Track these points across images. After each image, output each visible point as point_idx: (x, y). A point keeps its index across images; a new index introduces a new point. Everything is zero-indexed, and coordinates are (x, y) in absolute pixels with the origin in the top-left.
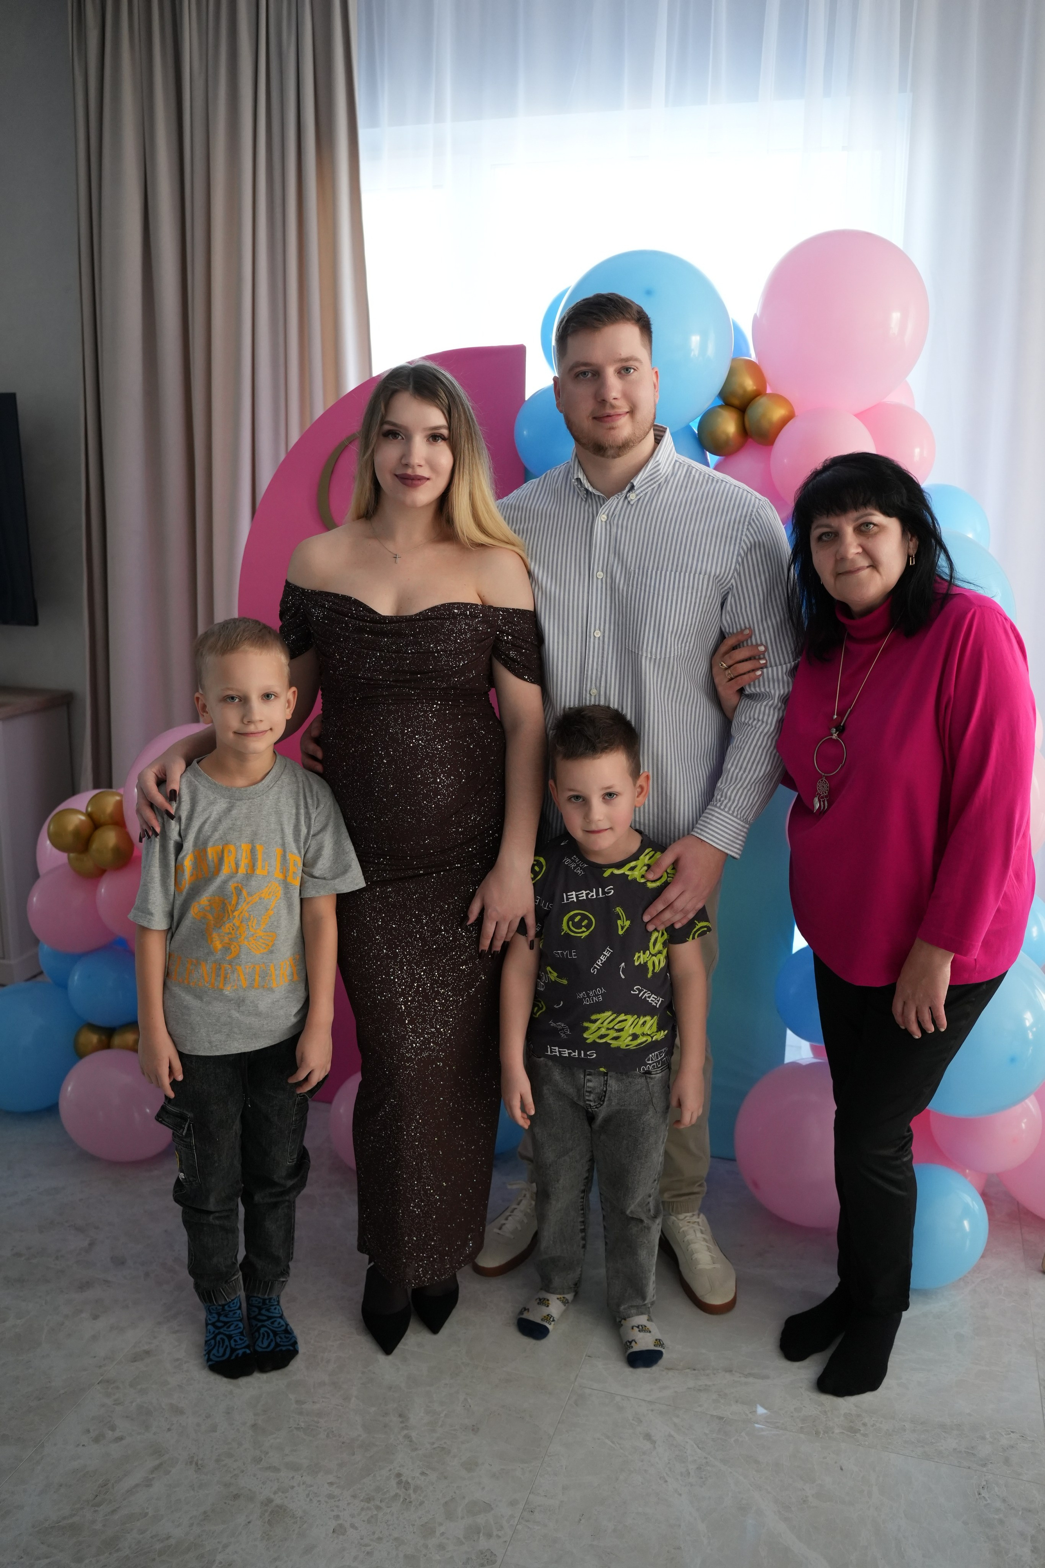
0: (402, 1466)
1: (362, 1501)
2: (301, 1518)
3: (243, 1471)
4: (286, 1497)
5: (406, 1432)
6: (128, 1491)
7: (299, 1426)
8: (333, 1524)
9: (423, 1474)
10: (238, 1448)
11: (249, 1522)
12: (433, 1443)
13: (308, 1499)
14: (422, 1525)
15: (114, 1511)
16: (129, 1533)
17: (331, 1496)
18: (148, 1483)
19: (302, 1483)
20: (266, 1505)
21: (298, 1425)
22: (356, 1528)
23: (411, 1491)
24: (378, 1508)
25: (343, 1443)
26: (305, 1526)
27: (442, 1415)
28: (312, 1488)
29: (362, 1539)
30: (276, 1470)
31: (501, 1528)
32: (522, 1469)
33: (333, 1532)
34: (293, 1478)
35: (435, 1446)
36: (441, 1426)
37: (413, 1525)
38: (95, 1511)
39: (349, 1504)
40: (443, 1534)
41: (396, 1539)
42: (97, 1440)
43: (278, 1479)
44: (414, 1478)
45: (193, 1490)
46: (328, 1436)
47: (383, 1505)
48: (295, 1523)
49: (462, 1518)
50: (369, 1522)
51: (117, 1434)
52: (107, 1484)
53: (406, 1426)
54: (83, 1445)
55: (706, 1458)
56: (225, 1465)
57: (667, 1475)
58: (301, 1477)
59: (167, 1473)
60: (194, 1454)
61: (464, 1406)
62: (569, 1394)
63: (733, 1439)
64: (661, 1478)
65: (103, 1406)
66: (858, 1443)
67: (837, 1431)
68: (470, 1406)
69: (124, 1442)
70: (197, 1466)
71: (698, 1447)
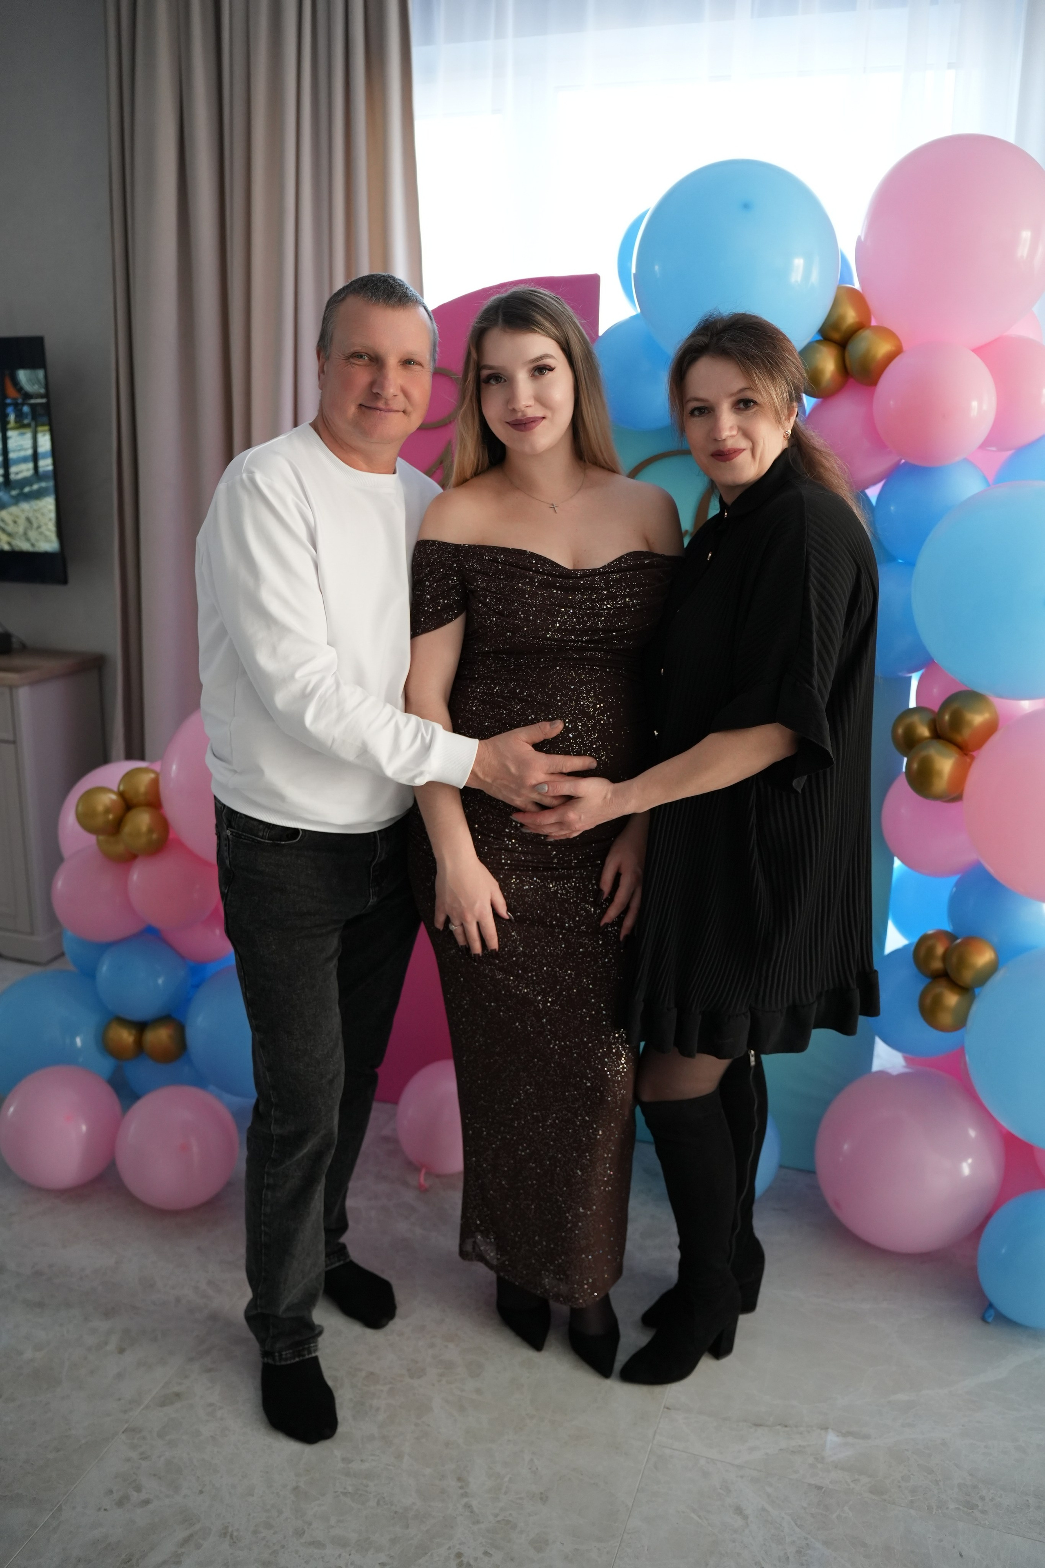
0: (462, 1543)
3: (283, 1547)
5: (465, 1500)
7: (345, 1491)
9: (486, 1553)
10: (278, 1516)
12: (496, 1515)
18: (177, 1559)
19: (349, 1563)
21: (345, 1488)
25: (396, 1512)
27: (506, 1479)
30: (319, 1545)
32: (599, 1549)
34: (340, 1556)
35: (499, 1518)
36: (506, 1493)
42: (120, 1503)
43: (323, 1558)
44: (476, 1559)
46: (378, 1503)
51: (143, 1496)
52: (131, 1559)
53: (466, 1493)
54: (105, 1510)
55: (806, 1539)
56: (264, 1538)
57: (764, 1559)
58: (350, 1555)
59: (198, 1546)
60: (229, 1523)
61: (530, 1469)
62: (647, 1456)
63: (834, 1516)
64: (756, 1564)
65: (128, 1460)
66: (977, 1523)
67: (952, 1506)
68: (537, 1469)
69: (151, 1507)
70: (233, 1539)
71: (796, 1524)
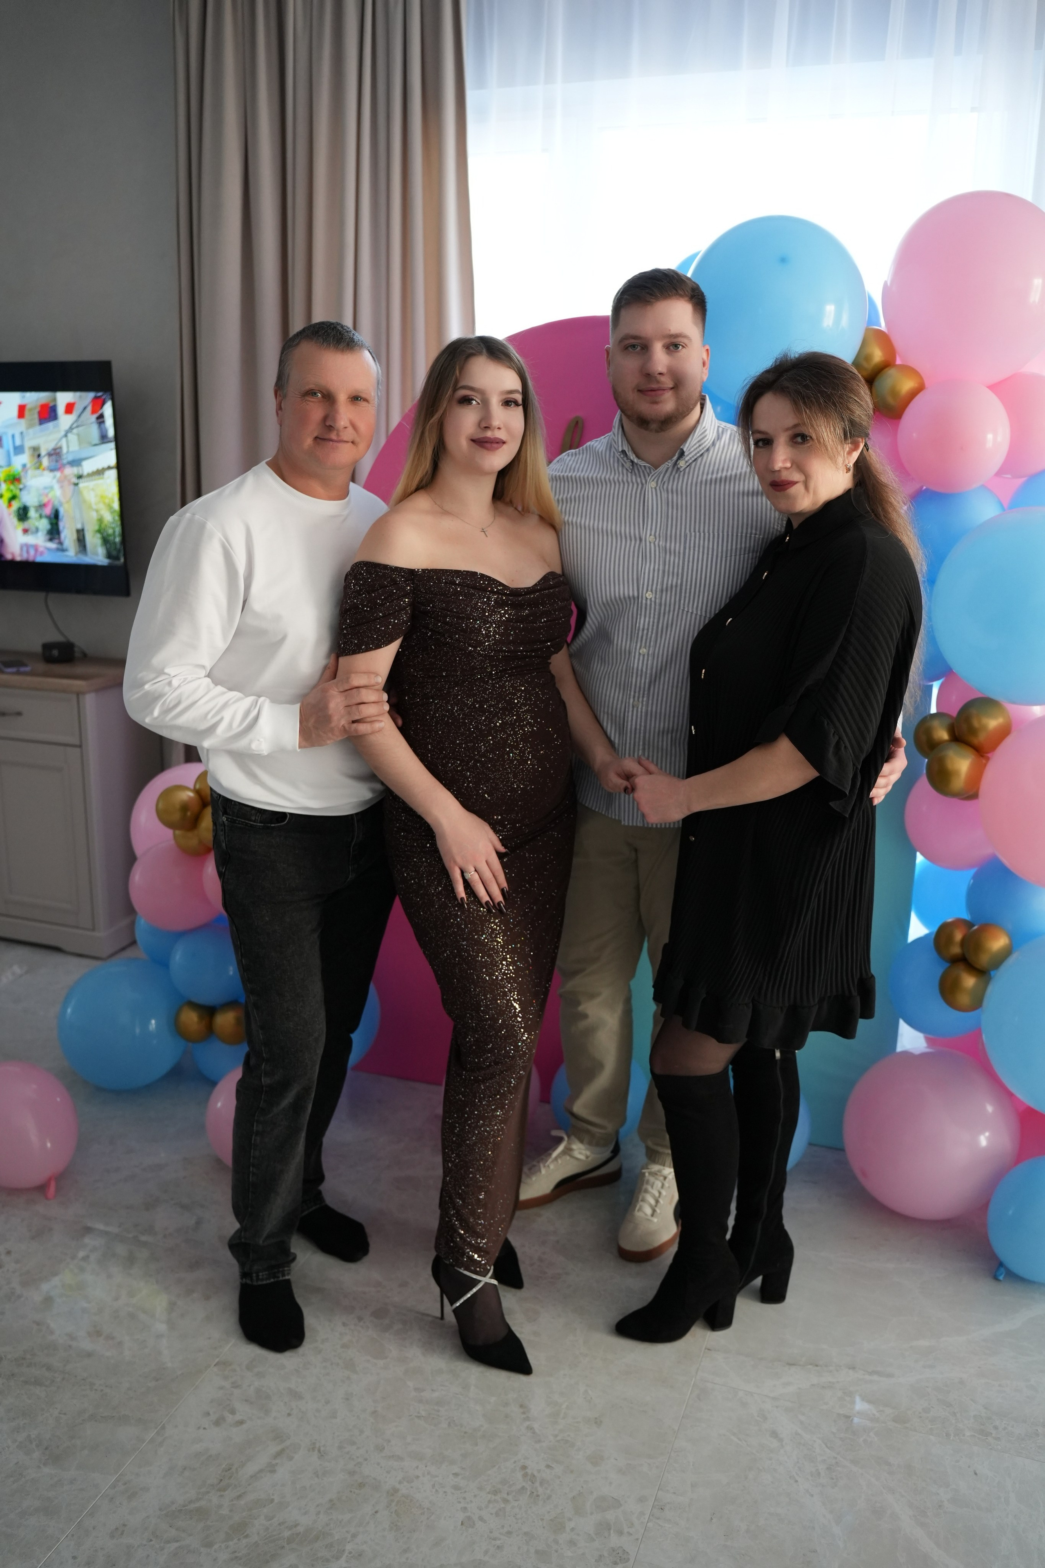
0: (527, 1458)
1: (489, 1493)
2: (428, 1509)
3: (366, 1460)
4: (412, 1487)
5: (528, 1423)
6: (251, 1477)
7: (419, 1415)
8: (461, 1516)
9: (548, 1466)
10: (360, 1435)
11: (376, 1512)
12: (556, 1436)
13: (434, 1490)
14: (551, 1520)
15: (239, 1497)
16: (256, 1519)
17: (456, 1488)
18: (271, 1469)
19: (426, 1473)
20: (393, 1495)
21: (419, 1413)
22: (484, 1521)
23: (537, 1484)
24: (506, 1501)
25: (465, 1433)
26: (433, 1517)
27: (564, 1406)
28: (437, 1479)
29: (491, 1532)
30: (400, 1458)
31: (632, 1525)
32: (649, 1464)
33: (462, 1524)
34: (417, 1467)
35: (559, 1438)
36: (564, 1418)
37: (542, 1520)
38: (222, 1496)
39: (475, 1496)
40: (573, 1529)
41: (526, 1534)
42: (217, 1423)
43: (402, 1468)
44: (539, 1471)
45: (318, 1476)
46: (449, 1424)
47: (510, 1498)
48: (423, 1514)
49: (592, 1514)
50: (497, 1514)
51: (238, 1417)
52: (231, 1469)
53: (528, 1417)
54: (204, 1428)
55: (836, 1458)
56: (348, 1453)
57: (797, 1474)
58: (426, 1467)
59: (291, 1459)
60: (316, 1440)
61: (585, 1398)
62: (691, 1389)
63: (861, 1439)
64: (790, 1477)
65: (221, 1388)
66: (990, 1447)
67: (968, 1433)
68: (591, 1398)
69: (245, 1426)
70: (320, 1453)
71: (827, 1446)
